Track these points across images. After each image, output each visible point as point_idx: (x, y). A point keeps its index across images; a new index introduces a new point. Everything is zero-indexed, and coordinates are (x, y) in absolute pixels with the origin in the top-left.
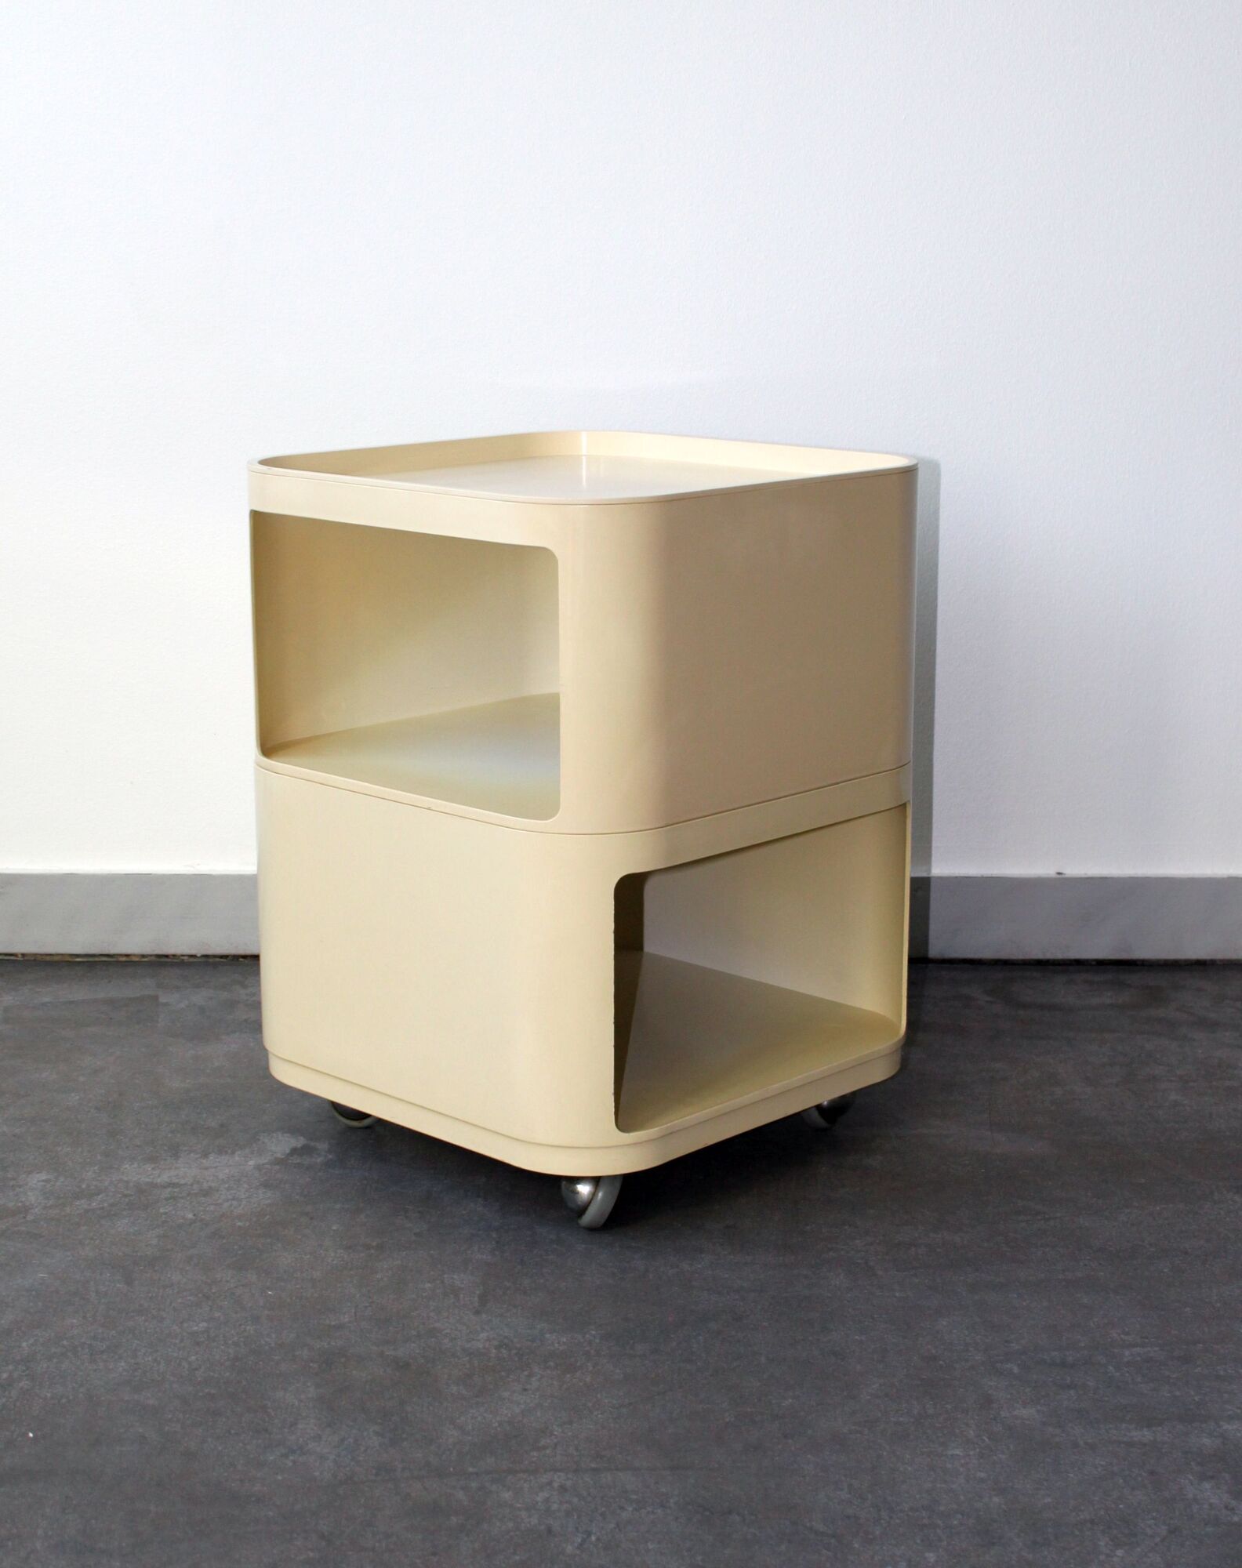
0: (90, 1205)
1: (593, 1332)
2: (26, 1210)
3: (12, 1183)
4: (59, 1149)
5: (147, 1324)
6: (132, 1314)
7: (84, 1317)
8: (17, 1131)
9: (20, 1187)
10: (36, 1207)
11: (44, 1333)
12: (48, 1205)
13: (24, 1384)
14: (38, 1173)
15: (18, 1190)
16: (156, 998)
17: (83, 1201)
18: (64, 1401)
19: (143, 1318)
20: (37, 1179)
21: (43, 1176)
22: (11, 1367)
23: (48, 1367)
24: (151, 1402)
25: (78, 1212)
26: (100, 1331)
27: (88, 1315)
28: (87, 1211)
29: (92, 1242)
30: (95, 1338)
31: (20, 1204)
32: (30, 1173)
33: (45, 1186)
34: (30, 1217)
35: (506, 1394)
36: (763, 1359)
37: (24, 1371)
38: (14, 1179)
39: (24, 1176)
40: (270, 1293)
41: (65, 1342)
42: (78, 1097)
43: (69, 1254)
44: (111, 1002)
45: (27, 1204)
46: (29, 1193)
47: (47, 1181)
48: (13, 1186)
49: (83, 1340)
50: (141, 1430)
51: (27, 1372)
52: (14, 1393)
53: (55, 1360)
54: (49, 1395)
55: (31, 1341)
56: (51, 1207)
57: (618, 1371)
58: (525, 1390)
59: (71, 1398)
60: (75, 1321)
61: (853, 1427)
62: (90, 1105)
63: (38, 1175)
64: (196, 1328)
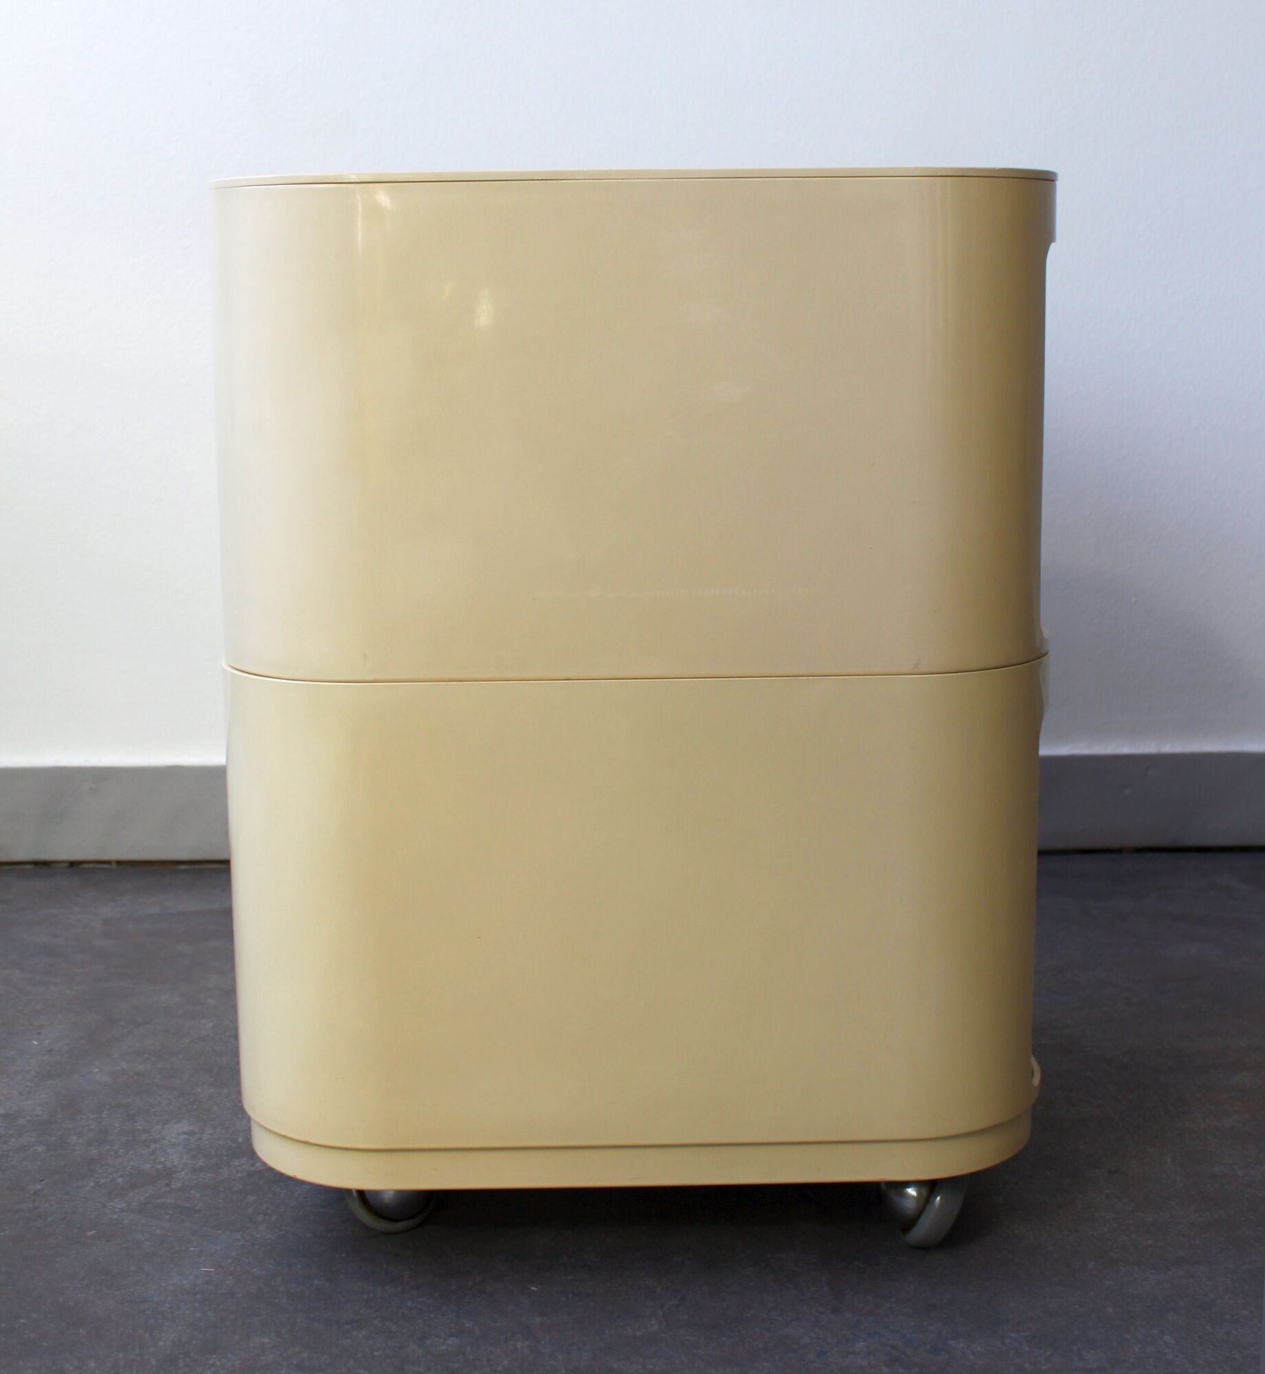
0: (253, 1165)
1: (1014, 1335)
2: (168, 1174)
3: (144, 1137)
4: (199, 1090)
5: (371, 1342)
6: (346, 1327)
7: (279, 1334)
8: (141, 1068)
9: (156, 1141)
10: (183, 1169)
11: (224, 1361)
12: (198, 1166)
14: (176, 1123)
15: (153, 1146)
17: (243, 1160)
19: (364, 1333)
20: (176, 1131)
21: (185, 1127)
25: (239, 1175)
26: (306, 1355)
27: (283, 1331)
29: (267, 1217)
31: (159, 1166)
32: (166, 1122)
33: (188, 1140)
34: (176, 1185)
38: (145, 1132)
39: (159, 1127)
42: (211, 1024)
43: (238, 1235)
45: (169, 1165)
46: (169, 1151)
47: (191, 1133)
48: (145, 1141)
56: (202, 1169)
60: (266, 1340)
62: (228, 1033)
63: (176, 1126)
64: (444, 1347)
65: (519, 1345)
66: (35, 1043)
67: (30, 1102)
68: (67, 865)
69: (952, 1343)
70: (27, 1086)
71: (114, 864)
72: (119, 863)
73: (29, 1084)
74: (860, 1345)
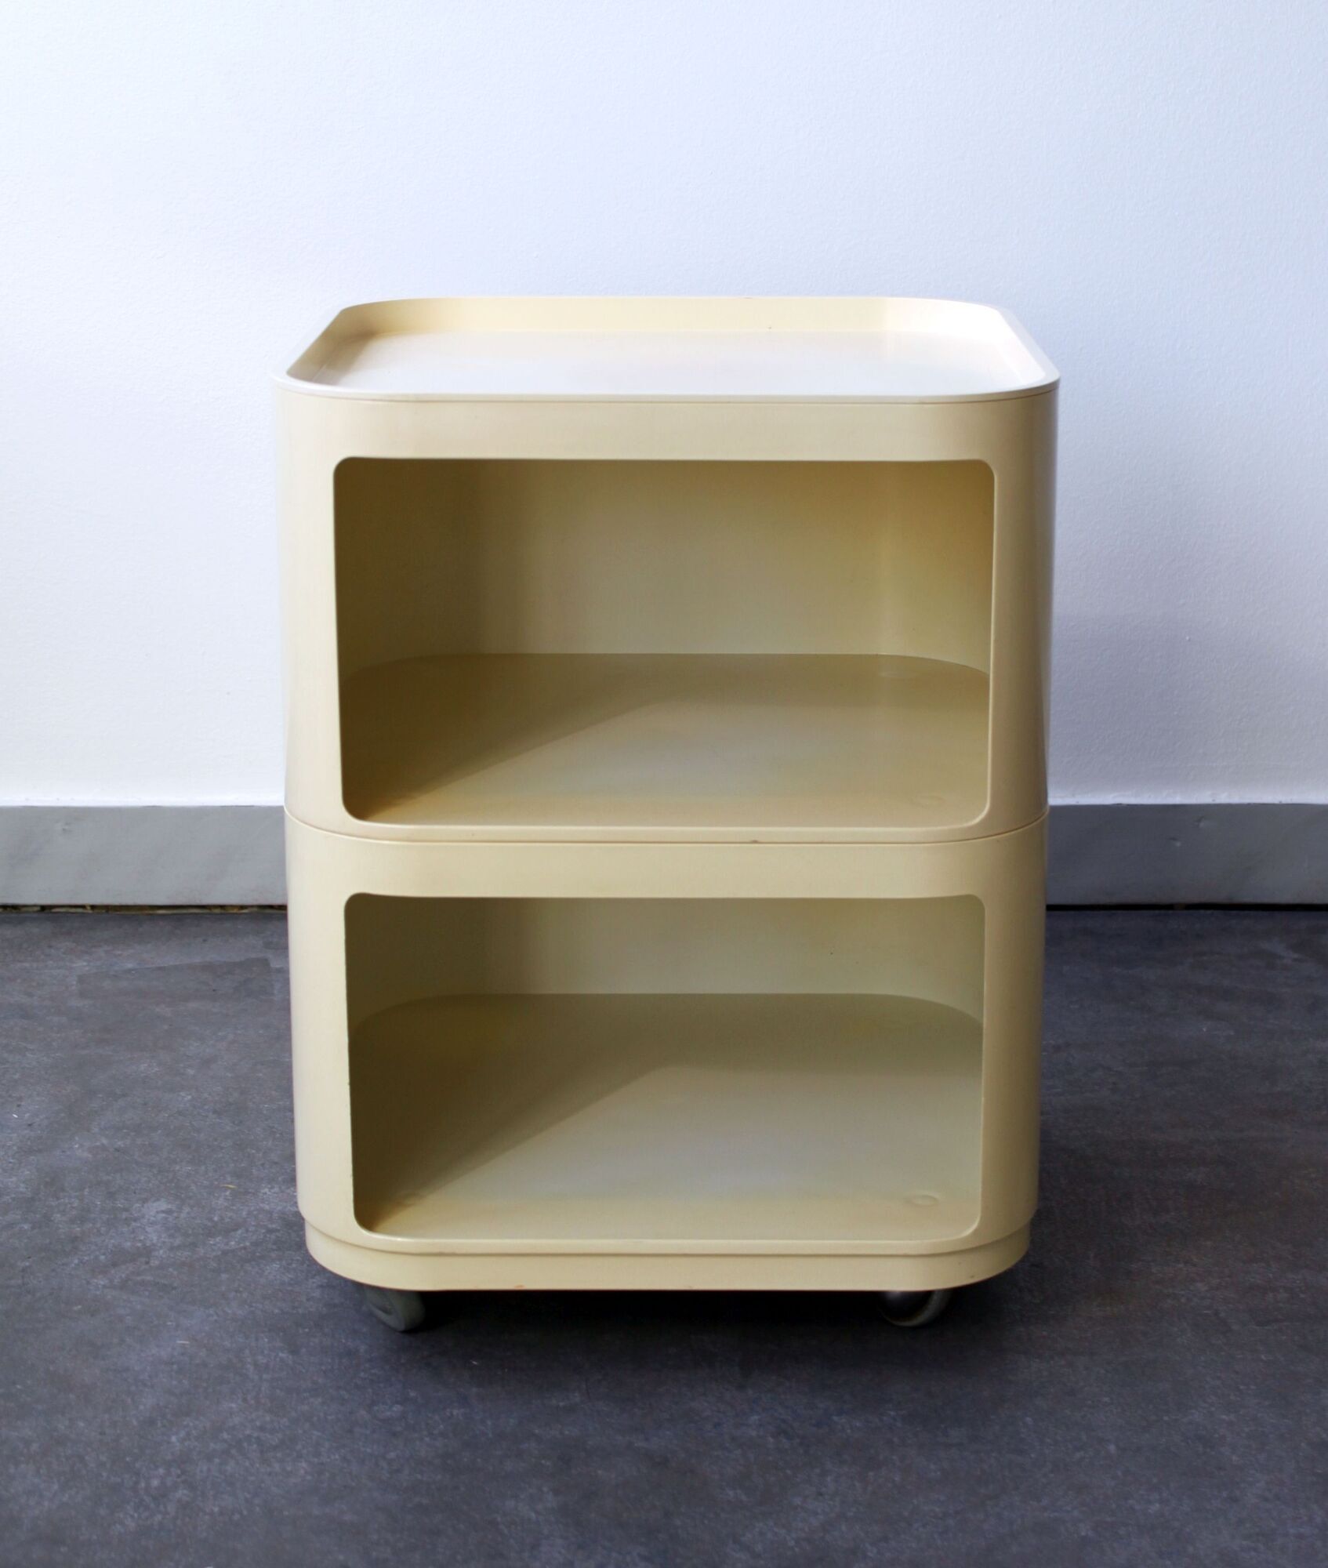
0: (227, 1244)
1: (892, 1413)
2: (147, 1252)
3: (125, 1215)
4: (178, 1168)
5: (325, 1408)
6: (305, 1395)
7: (245, 1400)
8: (120, 1144)
9: (135, 1220)
10: (161, 1248)
11: (197, 1422)
12: (176, 1244)
13: (182, 1493)
14: (154, 1201)
15: (134, 1224)
16: (265, 962)
17: (218, 1239)
18: (236, 1517)
19: (320, 1400)
20: (155, 1209)
21: (163, 1205)
22: (161, 1471)
23: (209, 1470)
24: (347, 1517)
25: (214, 1254)
26: (268, 1418)
27: (249, 1397)
28: (225, 1253)
29: (239, 1295)
30: (262, 1429)
31: (139, 1245)
32: (145, 1201)
33: (166, 1218)
34: (155, 1263)
35: (798, 1501)
36: (1112, 1448)
37: (179, 1476)
38: (126, 1210)
39: (138, 1205)
40: (475, 1363)
41: (225, 1436)
42: (189, 1097)
43: (211, 1311)
44: (208, 967)
45: (148, 1244)
46: (149, 1229)
47: (169, 1212)
48: (126, 1219)
49: (248, 1432)
50: (341, 1557)
51: (183, 1478)
52: (171, 1508)
53: (217, 1460)
54: (216, 1509)
55: (182, 1434)
56: (179, 1247)
57: (932, 1467)
58: (821, 1494)
59: (245, 1513)
60: (234, 1405)
61: (1244, 1543)
62: (206, 1107)
63: (155, 1204)
64: (388, 1413)
65: (455, 1412)
66: (15, 1116)
67: (14, 1179)
68: (39, 909)
69: (835, 1418)
70: (10, 1163)
71: (89, 908)
72: (93, 907)
73: (12, 1161)
74: (755, 1418)
